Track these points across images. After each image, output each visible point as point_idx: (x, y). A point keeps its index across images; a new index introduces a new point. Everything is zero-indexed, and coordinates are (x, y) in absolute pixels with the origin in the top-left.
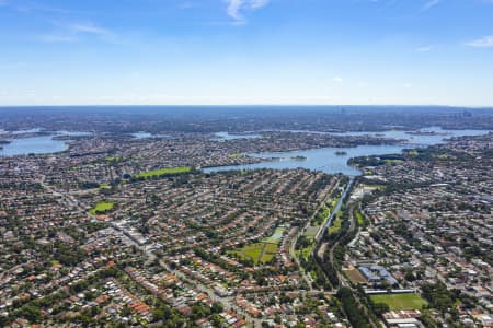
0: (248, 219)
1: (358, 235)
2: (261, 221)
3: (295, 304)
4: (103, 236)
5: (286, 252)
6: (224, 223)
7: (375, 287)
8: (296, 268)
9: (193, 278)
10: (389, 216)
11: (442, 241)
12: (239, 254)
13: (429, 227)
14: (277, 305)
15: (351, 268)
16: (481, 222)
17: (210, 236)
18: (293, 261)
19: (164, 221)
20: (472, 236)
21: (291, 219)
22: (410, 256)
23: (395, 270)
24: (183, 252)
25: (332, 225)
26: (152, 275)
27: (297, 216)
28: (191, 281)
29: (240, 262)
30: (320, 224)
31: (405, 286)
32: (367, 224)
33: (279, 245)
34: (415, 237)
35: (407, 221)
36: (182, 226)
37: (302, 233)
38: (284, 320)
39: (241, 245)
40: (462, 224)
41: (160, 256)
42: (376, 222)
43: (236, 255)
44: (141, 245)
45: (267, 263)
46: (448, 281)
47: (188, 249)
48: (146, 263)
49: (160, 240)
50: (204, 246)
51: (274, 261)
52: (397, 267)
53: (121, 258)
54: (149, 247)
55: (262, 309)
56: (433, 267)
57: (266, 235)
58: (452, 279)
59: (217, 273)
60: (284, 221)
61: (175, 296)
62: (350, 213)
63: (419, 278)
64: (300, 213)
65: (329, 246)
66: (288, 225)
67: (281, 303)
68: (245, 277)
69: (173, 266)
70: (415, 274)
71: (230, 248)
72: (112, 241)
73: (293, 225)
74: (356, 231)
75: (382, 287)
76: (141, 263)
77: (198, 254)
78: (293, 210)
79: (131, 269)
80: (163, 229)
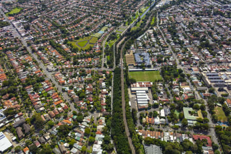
0: (89, 21)
1: (146, 32)
2: (96, 22)
3: (87, 77)
4: (4, 31)
5: (101, 43)
6: (74, 24)
7: (137, 67)
8: (100, 54)
9: (40, 59)
10: (170, 19)
11: (192, 37)
12: (74, 44)
13: (189, 27)
14: (77, 77)
15: (131, 54)
16: (221, 23)
17: (63, 32)
18: (101, 49)
19: (42, 22)
20: (210, 34)
21: (114, 21)
22: (167, 47)
23: (154, 56)
24: (43, 42)
25: (135, 25)
26: (20, 56)
27: (119, 19)
28: (39, 61)
29: (71, 50)
30: (129, 24)
31: (155, 66)
32: (155, 25)
33: (99, 38)
34: (177, 34)
35: (178, 23)
36: (50, 25)
37: (115, 31)
38: (75, 87)
39: (77, 38)
40: (209, 26)
41: (29, 45)
42: (161, 23)
43: (71, 44)
44: (22, 37)
45: (86, 51)
46: (180, 63)
47: (47, 40)
48: (20, 49)
49: (34, 34)
50: (57, 39)
51: (91, 49)
52: (156, 54)
53: (8, 45)
54: (26, 38)
55: (67, 80)
56: (177, 54)
57: (95, 32)
58: (183, 63)
59: (54, 56)
60: (109, 22)
61: (24, 71)
62: (150, 17)
63: (165, 61)
64: (121, 17)
65: (126, 40)
66: (110, 25)
67: (79, 76)
68: (69, 60)
69: (34, 51)
70: (164, 59)
71: (71, 40)
72: (7, 35)
73: (113, 25)
74: (147, 29)
75: (141, 67)
76: (17, 49)
77: (51, 44)
78: (118, 15)
79: (10, 52)
80: (38, 27)
